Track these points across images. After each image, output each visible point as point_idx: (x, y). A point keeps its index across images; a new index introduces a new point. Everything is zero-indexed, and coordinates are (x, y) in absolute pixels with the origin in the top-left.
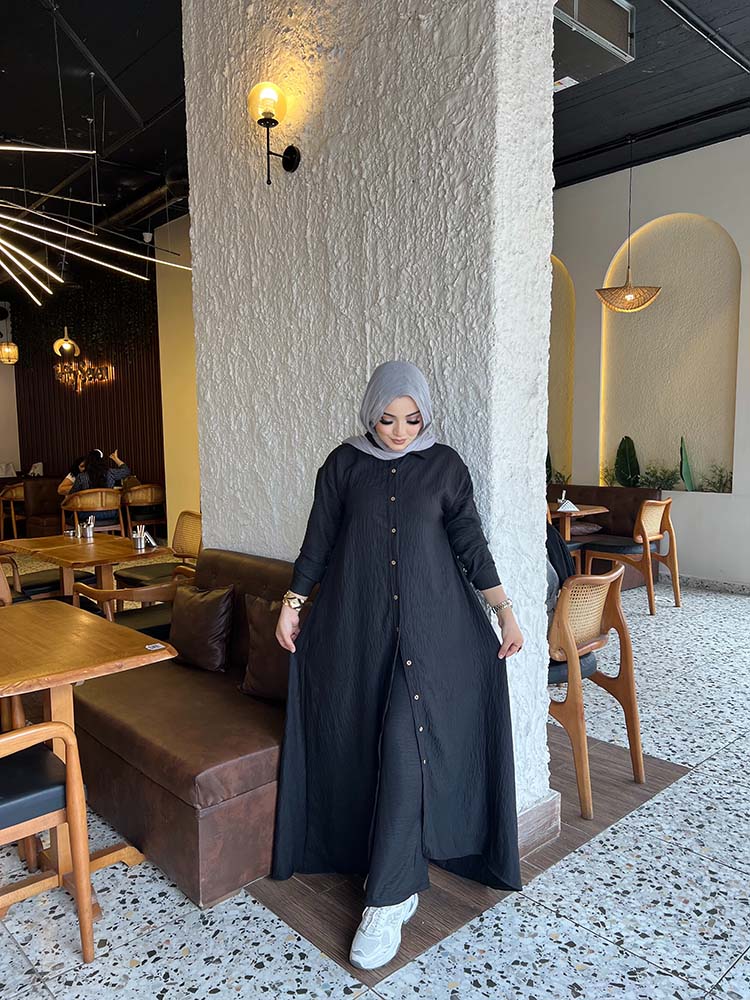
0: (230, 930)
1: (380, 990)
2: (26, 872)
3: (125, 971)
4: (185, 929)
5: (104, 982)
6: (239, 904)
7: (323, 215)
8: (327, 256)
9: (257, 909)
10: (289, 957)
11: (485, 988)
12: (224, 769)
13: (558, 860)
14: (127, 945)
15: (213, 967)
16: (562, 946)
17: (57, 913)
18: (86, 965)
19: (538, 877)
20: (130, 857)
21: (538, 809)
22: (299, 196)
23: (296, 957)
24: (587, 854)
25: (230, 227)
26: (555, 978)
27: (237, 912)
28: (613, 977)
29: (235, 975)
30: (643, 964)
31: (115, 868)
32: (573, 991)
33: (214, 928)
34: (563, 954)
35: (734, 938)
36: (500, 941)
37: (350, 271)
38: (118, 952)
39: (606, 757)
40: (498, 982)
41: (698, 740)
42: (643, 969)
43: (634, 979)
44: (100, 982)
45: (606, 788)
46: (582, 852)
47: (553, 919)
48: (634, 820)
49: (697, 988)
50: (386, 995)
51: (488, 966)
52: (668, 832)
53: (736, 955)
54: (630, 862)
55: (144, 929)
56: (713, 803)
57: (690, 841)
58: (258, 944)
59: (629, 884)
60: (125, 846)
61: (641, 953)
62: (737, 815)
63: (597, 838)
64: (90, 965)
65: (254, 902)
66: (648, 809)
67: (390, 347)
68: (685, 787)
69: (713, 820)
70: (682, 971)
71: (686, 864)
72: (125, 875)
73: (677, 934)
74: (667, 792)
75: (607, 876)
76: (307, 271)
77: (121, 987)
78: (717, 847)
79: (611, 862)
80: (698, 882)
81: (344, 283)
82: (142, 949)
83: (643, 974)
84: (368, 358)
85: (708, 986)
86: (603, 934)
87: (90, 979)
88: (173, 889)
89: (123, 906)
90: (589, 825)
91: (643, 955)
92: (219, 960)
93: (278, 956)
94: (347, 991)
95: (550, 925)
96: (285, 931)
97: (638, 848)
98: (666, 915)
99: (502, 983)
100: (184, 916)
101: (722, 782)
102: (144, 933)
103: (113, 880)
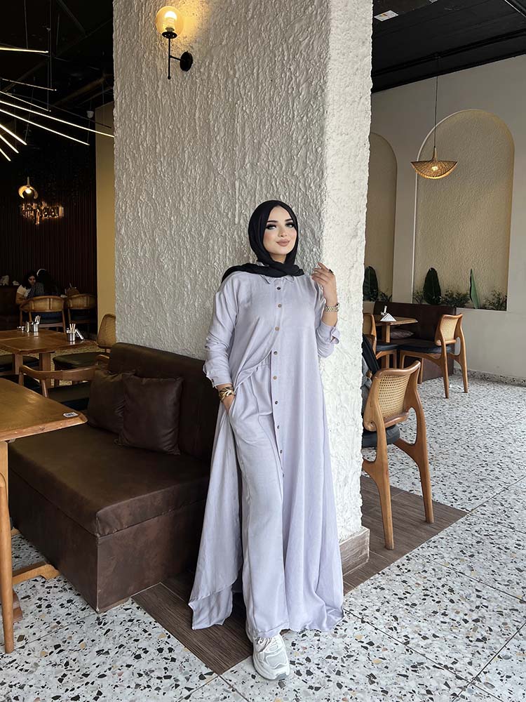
0: (118, 629)
1: (226, 677)
3: (35, 660)
4: (84, 628)
5: (19, 668)
6: (126, 609)
7: (208, 102)
8: (209, 132)
9: (140, 614)
10: (160, 650)
11: (304, 676)
12: (119, 507)
13: (366, 579)
14: (39, 640)
15: (102, 658)
16: (364, 645)
18: (7, 655)
19: (351, 592)
20: (48, 572)
21: (352, 541)
22: (191, 89)
23: (166, 651)
24: (388, 575)
25: (142, 110)
26: (357, 670)
27: (124, 616)
28: (400, 669)
29: (118, 664)
30: (422, 659)
31: (36, 580)
32: (370, 679)
33: (106, 628)
34: (364, 651)
35: (491, 641)
36: (319, 640)
37: (226, 143)
38: (31, 645)
39: (406, 503)
40: (314, 672)
41: (474, 492)
42: (422, 664)
43: (415, 671)
44: (16, 668)
45: (404, 525)
46: (384, 574)
47: (359, 624)
48: (423, 550)
49: (461, 679)
50: (230, 681)
51: (308, 660)
52: (447, 560)
53: (492, 655)
54: (419, 582)
55: (54, 627)
56: (482, 539)
57: (463, 567)
58: (138, 640)
59: (417, 599)
60: (44, 564)
61: (422, 651)
62: (499, 548)
63: (396, 563)
64: (9, 655)
65: (138, 608)
66: (434, 542)
67: (253, 199)
68: (463, 526)
69: (481, 551)
70: (452, 666)
71: (460, 584)
72: (43, 586)
73: (449, 637)
74: (449, 530)
75: (400, 592)
76: (195, 142)
77: (32, 672)
78: (483, 572)
79: (404, 582)
80: (467, 598)
81: (221, 152)
82: (50, 643)
83: (423, 668)
84: (237, 206)
85: (470, 677)
86: (395, 635)
87: (9, 666)
88: (78, 597)
89: (40, 609)
90: (389, 553)
91: (425, 653)
92: (107, 653)
93: (153, 650)
94: (202, 677)
95: (356, 628)
96: (159, 631)
97: (425, 571)
98: (442, 622)
99: (317, 672)
100: (84, 618)
101: (490, 523)
102: (53, 631)
103: (34, 590)
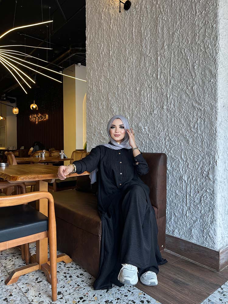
2: (25, 265)
10: (142, 302)
14: (70, 294)
17: (39, 280)
20: (67, 260)
23: (146, 302)
31: (60, 264)
38: (67, 297)
58: (127, 296)
60: (65, 255)
72: (65, 267)
82: (77, 296)
88: (86, 272)
89: (66, 278)
92: (111, 302)
96: (137, 291)
100: (92, 283)
102: (76, 289)
103: (61, 268)
